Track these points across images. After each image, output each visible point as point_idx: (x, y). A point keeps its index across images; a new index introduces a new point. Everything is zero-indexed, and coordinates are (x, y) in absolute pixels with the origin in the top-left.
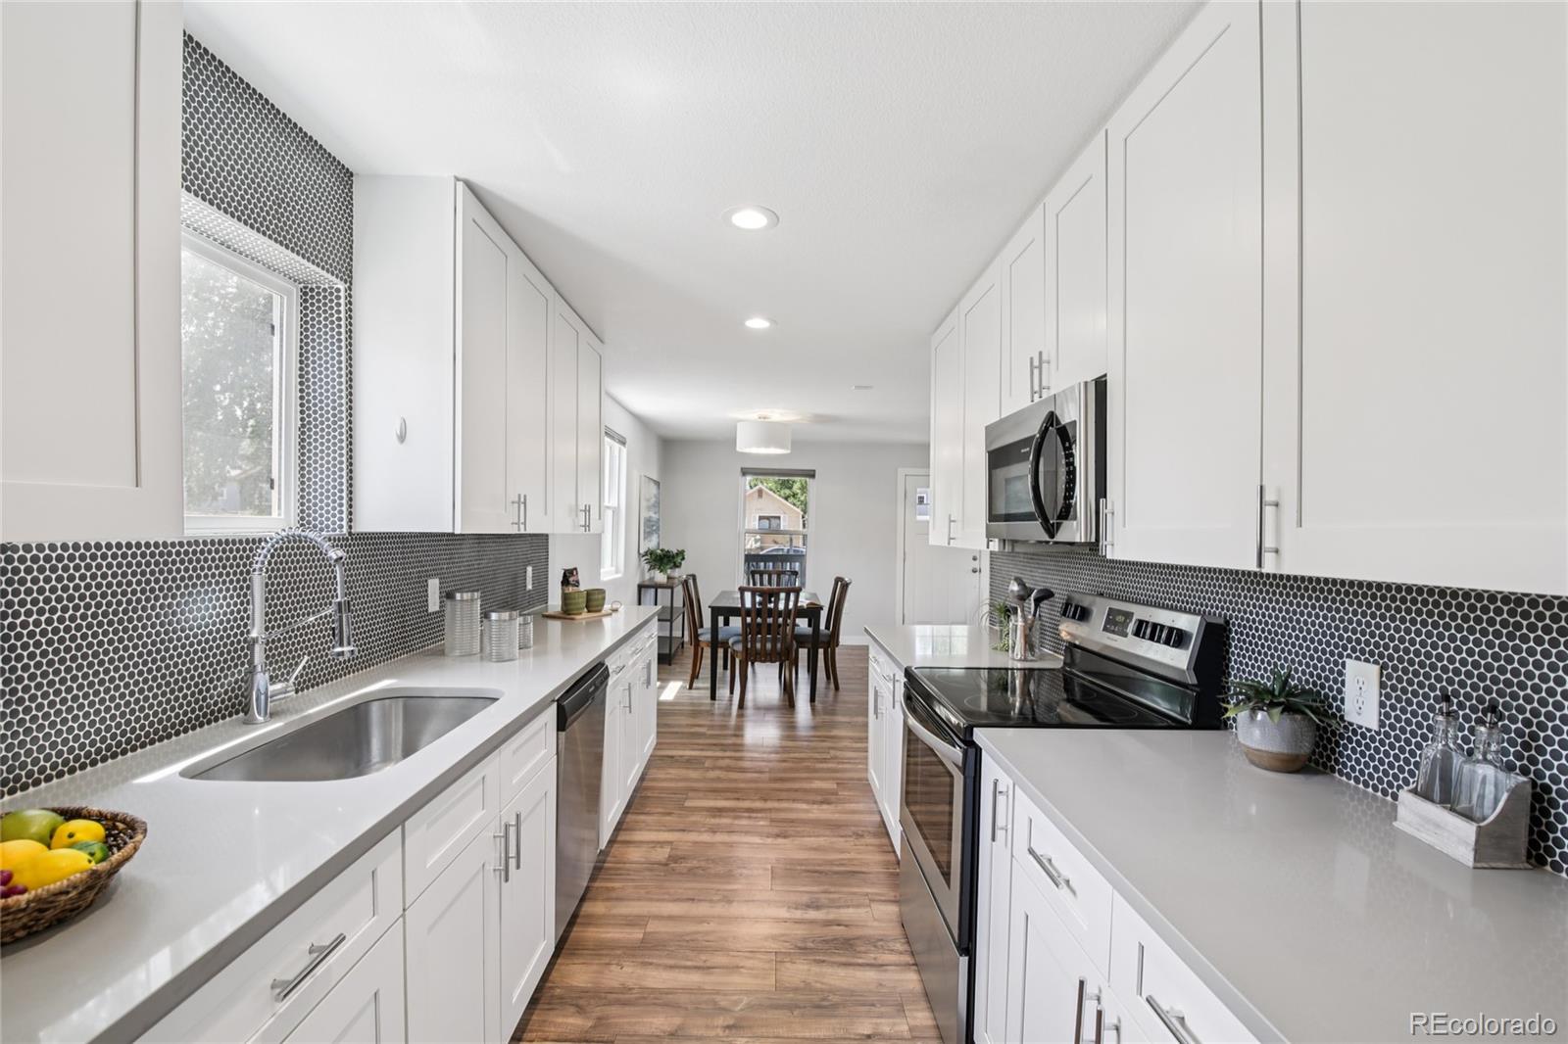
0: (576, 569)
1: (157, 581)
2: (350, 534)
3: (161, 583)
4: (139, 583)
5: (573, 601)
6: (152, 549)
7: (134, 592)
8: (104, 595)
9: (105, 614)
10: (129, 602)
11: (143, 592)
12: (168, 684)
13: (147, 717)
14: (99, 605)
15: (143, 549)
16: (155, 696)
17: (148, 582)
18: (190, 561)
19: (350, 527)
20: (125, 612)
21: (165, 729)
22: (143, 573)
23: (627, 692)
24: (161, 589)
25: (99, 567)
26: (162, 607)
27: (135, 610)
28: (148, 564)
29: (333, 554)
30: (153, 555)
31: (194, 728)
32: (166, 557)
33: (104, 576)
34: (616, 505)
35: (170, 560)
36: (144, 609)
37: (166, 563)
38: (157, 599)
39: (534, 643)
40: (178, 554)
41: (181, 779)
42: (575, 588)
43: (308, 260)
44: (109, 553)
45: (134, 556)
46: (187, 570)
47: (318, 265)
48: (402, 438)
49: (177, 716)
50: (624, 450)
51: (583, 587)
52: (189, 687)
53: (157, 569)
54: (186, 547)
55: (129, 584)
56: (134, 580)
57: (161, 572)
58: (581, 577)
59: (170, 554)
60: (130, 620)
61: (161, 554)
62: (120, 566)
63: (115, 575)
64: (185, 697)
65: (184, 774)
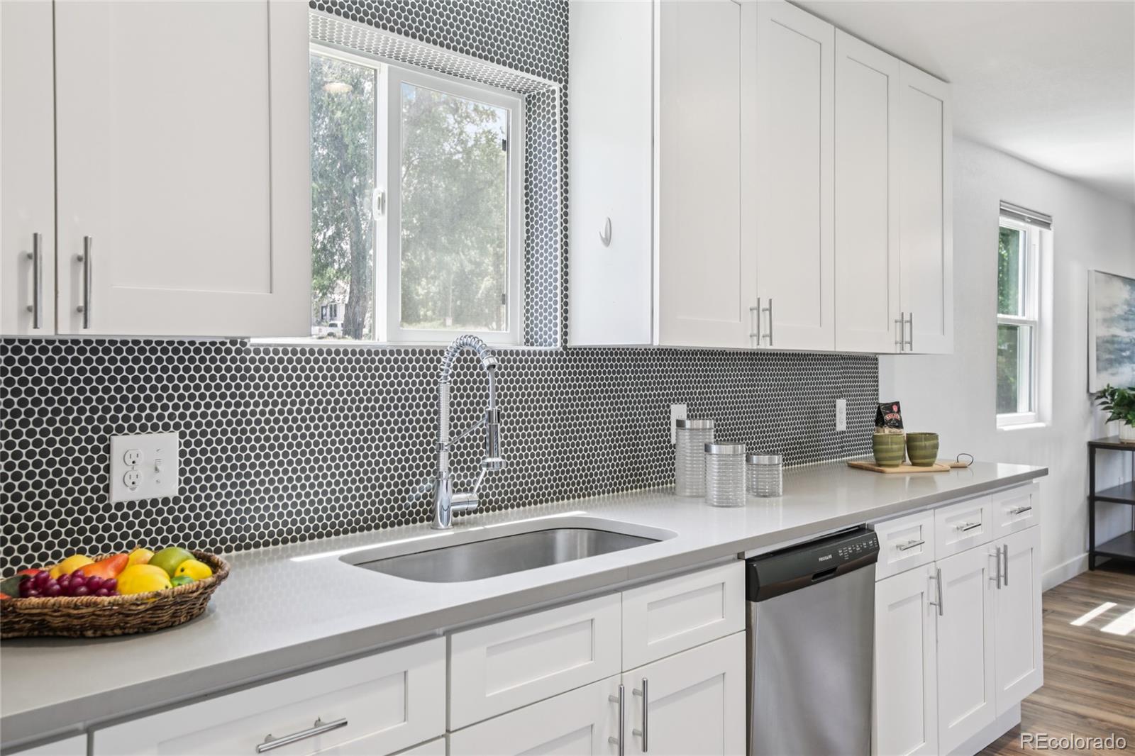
0: (897, 404)
1: (361, 385)
2: (565, 348)
3: (365, 387)
4: (345, 385)
5: (884, 447)
6: (358, 356)
7: (341, 394)
8: (316, 394)
9: (317, 411)
10: (337, 402)
11: (349, 393)
12: (369, 480)
13: (349, 506)
14: (311, 403)
15: (350, 356)
16: (358, 489)
17: (353, 385)
18: (392, 369)
19: (566, 341)
20: (334, 410)
21: (365, 520)
22: (349, 377)
23: (934, 582)
24: (365, 393)
25: (312, 369)
26: (366, 408)
27: (342, 410)
28: (354, 369)
29: (486, 362)
30: (358, 361)
31: (392, 525)
32: (369, 364)
33: (316, 378)
34: (1036, 318)
35: (373, 366)
36: (350, 409)
37: (369, 369)
38: (361, 401)
39: (783, 492)
40: (381, 361)
41: (340, 562)
42: (894, 430)
43: (516, 68)
44: (321, 358)
45: (342, 361)
46: (388, 377)
47: (527, 71)
48: (607, 241)
49: (377, 511)
50: (1049, 234)
51: (908, 429)
52: (389, 486)
53: (361, 374)
54: (388, 356)
55: (337, 386)
56: (341, 383)
57: (365, 377)
58: (905, 416)
59: (373, 361)
60: (338, 418)
61: (366, 361)
62: (329, 369)
63: (325, 377)
64: (385, 494)
65: (342, 559)
